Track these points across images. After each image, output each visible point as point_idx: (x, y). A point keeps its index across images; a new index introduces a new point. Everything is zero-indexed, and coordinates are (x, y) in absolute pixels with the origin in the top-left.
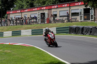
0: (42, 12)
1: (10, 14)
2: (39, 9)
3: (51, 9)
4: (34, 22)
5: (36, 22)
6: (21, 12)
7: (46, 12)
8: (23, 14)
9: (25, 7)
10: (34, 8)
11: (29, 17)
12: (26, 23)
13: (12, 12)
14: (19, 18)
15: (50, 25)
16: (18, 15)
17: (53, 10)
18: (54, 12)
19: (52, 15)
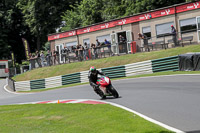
0: (120, 30)
1: (54, 41)
2: (112, 24)
3: (138, 23)
4: (104, 53)
5: (110, 53)
6: (77, 35)
7: (128, 30)
8: (82, 38)
9: (84, 25)
10: (103, 24)
11: (95, 43)
12: (89, 57)
13: (58, 37)
14: (73, 48)
15: (139, 55)
16: (72, 42)
17: (141, 25)
18: (143, 28)
19: (140, 35)
